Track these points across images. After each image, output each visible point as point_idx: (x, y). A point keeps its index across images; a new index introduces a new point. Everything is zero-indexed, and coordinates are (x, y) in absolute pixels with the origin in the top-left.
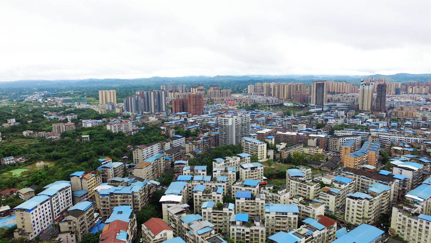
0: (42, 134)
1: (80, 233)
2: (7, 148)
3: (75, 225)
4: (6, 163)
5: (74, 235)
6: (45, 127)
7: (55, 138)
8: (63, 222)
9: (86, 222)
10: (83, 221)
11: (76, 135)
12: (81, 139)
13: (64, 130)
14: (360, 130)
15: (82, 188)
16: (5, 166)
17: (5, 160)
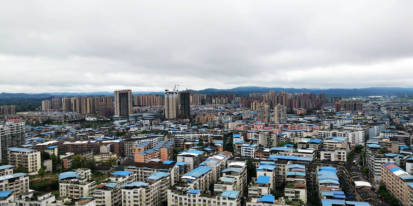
14: (160, 133)
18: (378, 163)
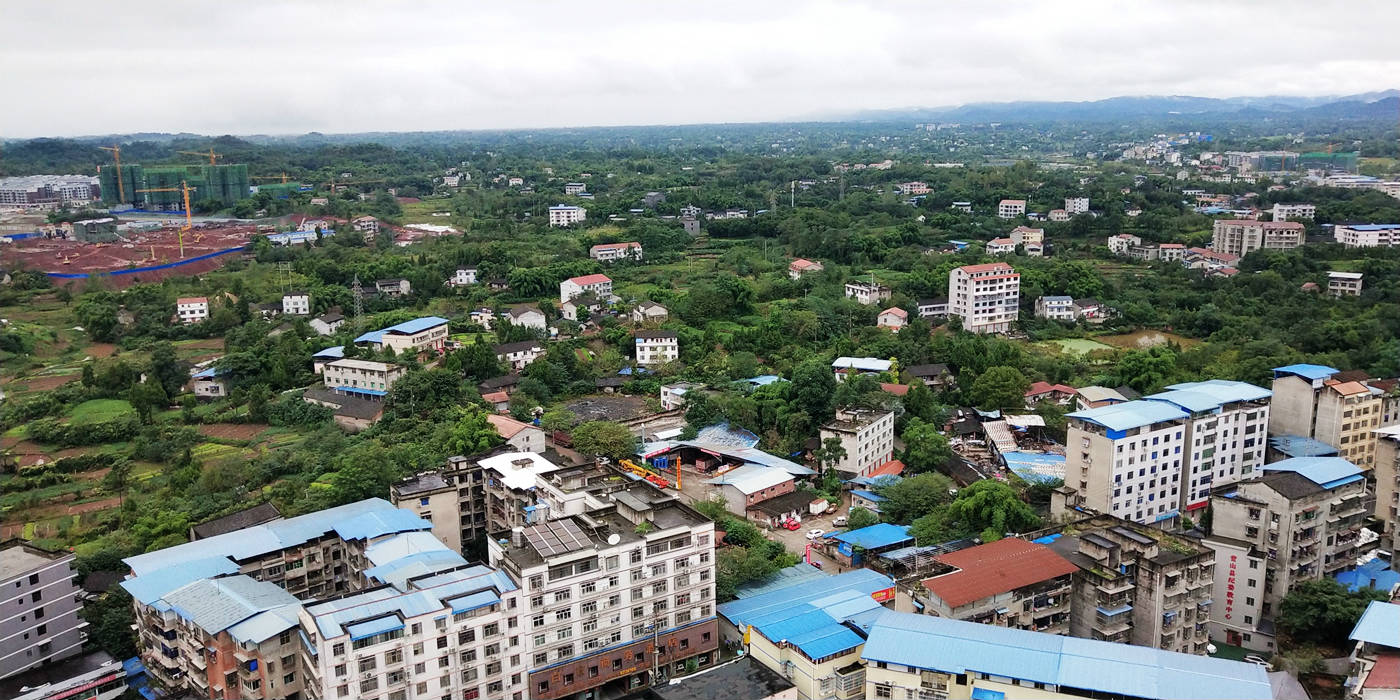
0: (1172, 251)
1: (1288, 567)
2: (1057, 270)
3: (1274, 525)
4: (1049, 314)
5: (1262, 565)
6: (1185, 232)
7: (1217, 271)
8: (1229, 498)
9: (1321, 536)
10: (1311, 524)
11: (1301, 266)
12: (1323, 284)
13: (1257, 246)
15: (1313, 431)
16: (1045, 323)
17: (1048, 303)
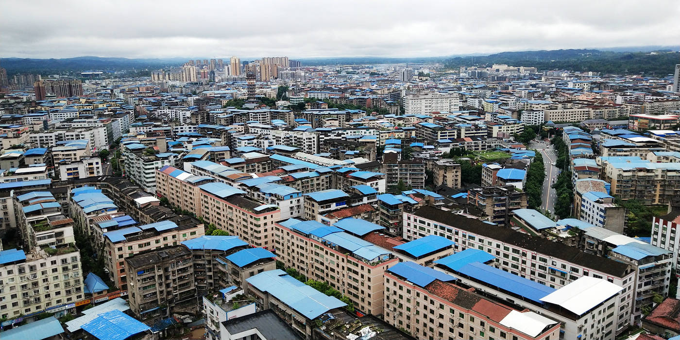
18: (149, 169)
